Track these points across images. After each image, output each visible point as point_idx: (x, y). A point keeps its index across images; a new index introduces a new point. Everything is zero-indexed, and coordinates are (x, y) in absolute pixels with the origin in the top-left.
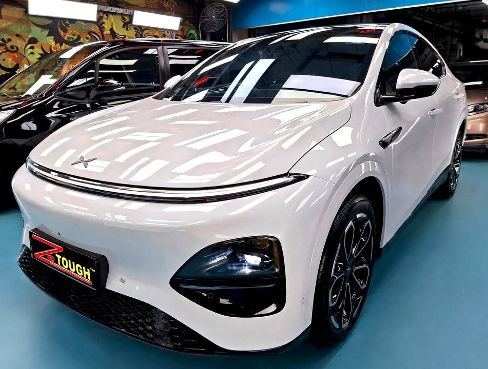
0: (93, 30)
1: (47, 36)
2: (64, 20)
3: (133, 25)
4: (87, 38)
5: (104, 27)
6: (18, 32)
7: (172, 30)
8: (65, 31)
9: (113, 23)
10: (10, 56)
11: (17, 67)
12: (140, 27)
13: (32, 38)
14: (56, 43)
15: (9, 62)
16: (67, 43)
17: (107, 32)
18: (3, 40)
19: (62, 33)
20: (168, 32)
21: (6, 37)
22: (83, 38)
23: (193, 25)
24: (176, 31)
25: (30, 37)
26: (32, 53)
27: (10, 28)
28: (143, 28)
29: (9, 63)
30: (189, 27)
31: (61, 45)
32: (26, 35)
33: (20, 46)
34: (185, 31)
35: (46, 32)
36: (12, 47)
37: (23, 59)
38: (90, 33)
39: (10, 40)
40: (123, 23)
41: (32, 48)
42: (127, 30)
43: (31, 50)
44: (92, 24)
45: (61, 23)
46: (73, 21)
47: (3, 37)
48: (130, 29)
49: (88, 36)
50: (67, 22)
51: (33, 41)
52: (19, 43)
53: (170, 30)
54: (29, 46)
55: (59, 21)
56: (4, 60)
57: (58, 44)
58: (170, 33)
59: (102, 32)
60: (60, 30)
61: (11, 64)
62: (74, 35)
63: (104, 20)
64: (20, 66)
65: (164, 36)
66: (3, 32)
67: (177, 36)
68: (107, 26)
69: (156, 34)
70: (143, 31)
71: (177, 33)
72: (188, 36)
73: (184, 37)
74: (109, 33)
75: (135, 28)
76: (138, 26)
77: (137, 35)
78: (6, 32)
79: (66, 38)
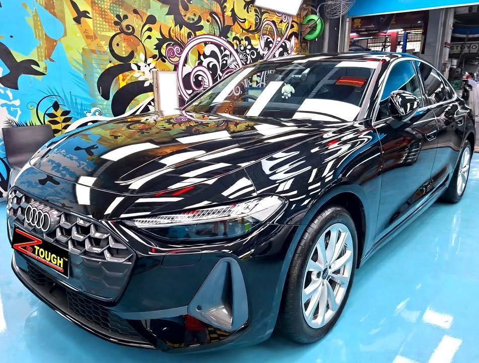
0: (215, 10)
1: (167, 14)
4: (208, 21)
5: (225, 7)
6: (136, 7)
8: (186, 8)
10: (124, 40)
11: (131, 55)
12: (260, 8)
13: (151, 15)
14: (175, 26)
15: (124, 49)
16: (188, 26)
17: (228, 13)
18: (118, 16)
19: (183, 12)
20: (285, 17)
21: (121, 14)
22: (204, 20)
24: (293, 16)
25: (149, 14)
26: (149, 37)
28: (262, 11)
31: (181, 28)
32: (145, 11)
33: (136, 27)
34: (302, 17)
35: (166, 9)
36: (128, 27)
37: (139, 45)
38: (211, 14)
39: (126, 17)
40: (244, 3)
41: (150, 30)
42: (248, 13)
43: (148, 33)
47: (118, 13)
48: (251, 11)
49: (209, 18)
51: (152, 20)
52: (135, 22)
53: (287, 14)
54: (147, 27)
56: (118, 45)
57: (178, 25)
59: (223, 13)
60: (180, 7)
61: (126, 52)
62: (195, 15)
64: (135, 54)
65: (281, 22)
66: (120, 5)
67: (293, 23)
68: (229, 6)
69: (274, 19)
70: (262, 14)
71: (293, 20)
72: (305, 23)
73: (300, 25)
74: (230, 15)
75: (256, 11)
76: (258, 7)
77: (256, 19)
78: (122, 6)
79: (186, 19)
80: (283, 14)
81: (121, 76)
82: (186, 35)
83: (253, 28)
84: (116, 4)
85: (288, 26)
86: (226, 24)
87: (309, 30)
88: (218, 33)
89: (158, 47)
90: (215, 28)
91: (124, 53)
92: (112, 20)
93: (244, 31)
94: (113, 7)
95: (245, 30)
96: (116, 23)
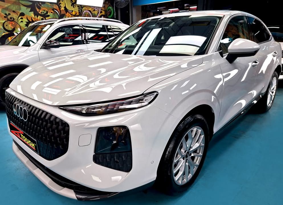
0: (55, 8)
1: (30, 11)
2: (39, 2)
3: (77, 5)
4: (52, 13)
5: (61, 6)
6: (14, 9)
7: (99, 7)
8: (40, 8)
9: (66, 4)
10: (10, 24)
11: (14, 29)
12: (81, 5)
13: (22, 13)
14: (35, 16)
16: (41, 15)
17: (63, 9)
18: (6, 14)
19: (38, 10)
20: (96, 8)
21: (7, 13)
22: (49, 12)
23: (111, 4)
24: (101, 7)
26: (22, 22)
27: (9, 8)
28: (82, 6)
29: (10, 27)
30: (108, 5)
31: (38, 17)
32: (19, 11)
33: (15, 17)
34: (106, 7)
35: (29, 9)
36: (11, 18)
37: (17, 25)
38: (53, 10)
39: (9, 14)
40: (71, 4)
41: (22, 18)
42: (74, 7)
43: (21, 20)
44: (54, 5)
45: (37, 4)
46: (44, 3)
47: (5, 13)
48: (75, 7)
49: (52, 11)
50: (40, 3)
51: (22, 14)
52: (15, 16)
53: (97, 7)
54: (20, 17)
55: (36, 3)
56: (7, 26)
57: (36, 16)
58: (97, 9)
59: (60, 9)
60: (37, 8)
61: (11, 28)
62: (44, 11)
63: (61, 2)
64: (16, 29)
65: (94, 10)
66: (6, 10)
67: (102, 11)
68: (63, 6)
69: (90, 9)
70: (82, 8)
71: (102, 9)
72: (107, 10)
73: (106, 11)
74: (64, 9)
75: (78, 6)
76: (80, 5)
77: (79, 10)
78: (7, 10)
79: (40, 13)
80: (94, 7)
81: (9, 38)
82: (41, 19)
83: (78, 14)
84: (4, 9)
85: (99, 12)
86: (62, 13)
87: (109, 14)
88: (58, 17)
89: (27, 25)
90: (56, 15)
91: (10, 29)
92: (2, 16)
93: (72, 16)
94: (3, 10)
95: (74, 15)
96: (5, 17)
